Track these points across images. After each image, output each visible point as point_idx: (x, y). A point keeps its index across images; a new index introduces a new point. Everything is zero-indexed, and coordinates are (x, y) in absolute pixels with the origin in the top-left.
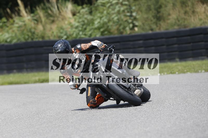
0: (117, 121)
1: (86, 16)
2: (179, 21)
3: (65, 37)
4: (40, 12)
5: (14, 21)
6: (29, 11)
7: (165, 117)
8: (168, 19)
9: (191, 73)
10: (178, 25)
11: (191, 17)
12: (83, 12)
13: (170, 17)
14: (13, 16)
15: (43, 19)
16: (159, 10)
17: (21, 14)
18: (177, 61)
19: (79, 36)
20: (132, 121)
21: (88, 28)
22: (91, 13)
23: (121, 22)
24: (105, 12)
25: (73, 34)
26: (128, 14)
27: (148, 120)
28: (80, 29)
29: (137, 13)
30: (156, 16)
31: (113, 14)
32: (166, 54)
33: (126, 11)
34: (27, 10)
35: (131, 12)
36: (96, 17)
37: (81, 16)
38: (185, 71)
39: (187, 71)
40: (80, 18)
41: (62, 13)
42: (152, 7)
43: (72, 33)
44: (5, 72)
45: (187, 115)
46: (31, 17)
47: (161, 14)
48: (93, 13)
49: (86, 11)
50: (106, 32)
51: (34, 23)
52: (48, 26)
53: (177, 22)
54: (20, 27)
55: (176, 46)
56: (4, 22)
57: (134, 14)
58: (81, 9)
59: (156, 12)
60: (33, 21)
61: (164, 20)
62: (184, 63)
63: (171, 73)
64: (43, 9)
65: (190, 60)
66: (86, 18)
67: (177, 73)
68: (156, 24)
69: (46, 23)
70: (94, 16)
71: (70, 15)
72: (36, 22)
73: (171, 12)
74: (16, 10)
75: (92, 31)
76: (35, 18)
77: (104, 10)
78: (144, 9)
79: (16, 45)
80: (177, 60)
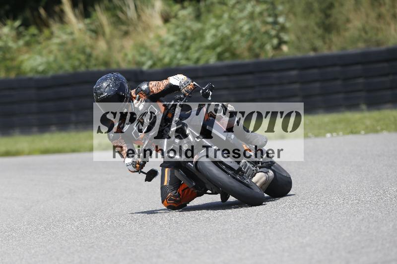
0: (247, 225)
1: (188, 23)
2: (366, 33)
3: (150, 63)
4: (102, 17)
5: (52, 33)
6: (81, 13)
7: (339, 217)
8: (346, 30)
9: (389, 131)
10: (366, 41)
11: (389, 24)
12: (183, 16)
13: (350, 26)
14: (51, 22)
15: (108, 29)
16: (329, 12)
17: (66, 19)
18: (362, 110)
19: (175, 62)
20: (276, 224)
21: (194, 46)
22: (198, 17)
23: (254, 35)
24: (226, 16)
25: (164, 57)
26: (270, 20)
27: (307, 222)
28: (177, 47)
29: (287, 18)
30: (323, 23)
31: (241, 19)
32: (341, 96)
33: (266, 14)
34: (77, 11)
35: (276, 16)
36: (208, 26)
37: (179, 23)
38: (379, 128)
39: (382, 130)
40: (178, 27)
41: (144, 18)
42: (316, 5)
43: (161, 55)
44: (35, 129)
45: (382, 213)
46: (85, 24)
47: (332, 20)
48: (203, 18)
49: (189, 14)
50: (227, 55)
51: (91, 37)
52: (117, 43)
53: (363, 34)
54: (63, 44)
55: (361, 80)
56: (34, 35)
57: (281, 20)
58: (180, 10)
59: (321, 15)
60: (89, 33)
61: (338, 32)
62: (375, 114)
63: (352, 132)
64: (107, 9)
65: (387, 108)
66: (189, 28)
67: (363, 132)
68: (323, 38)
69: (112, 36)
70: (204, 23)
71: (158, 21)
72: (94, 35)
73: (352, 16)
74: (55, 12)
75: (201, 51)
76: (93, 27)
77: (224, 12)
78: (299, 9)
79: (54, 78)
80: (364, 107)
